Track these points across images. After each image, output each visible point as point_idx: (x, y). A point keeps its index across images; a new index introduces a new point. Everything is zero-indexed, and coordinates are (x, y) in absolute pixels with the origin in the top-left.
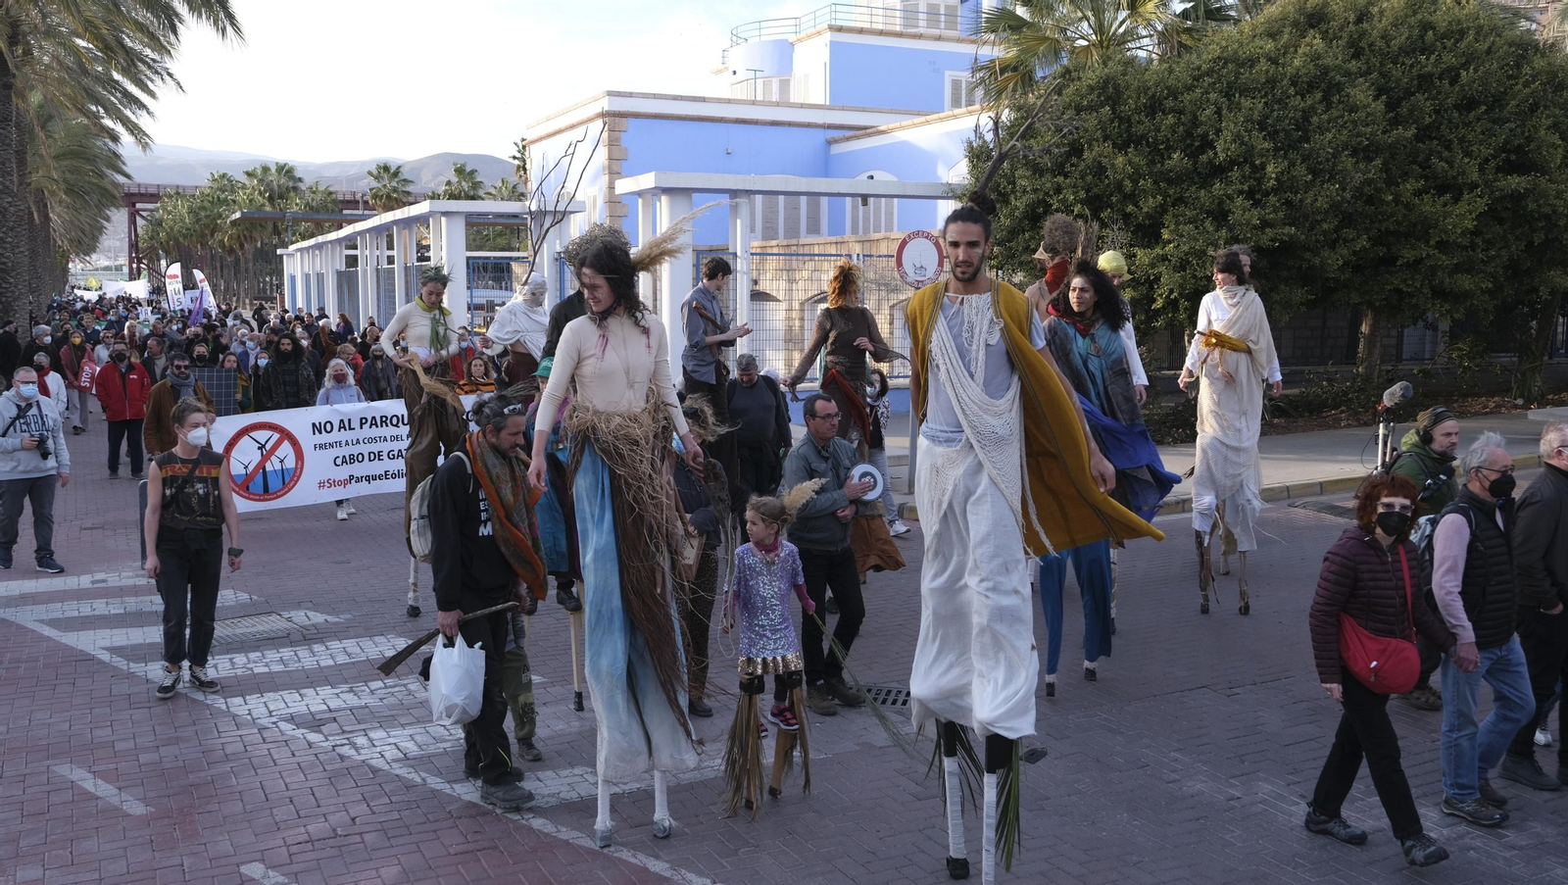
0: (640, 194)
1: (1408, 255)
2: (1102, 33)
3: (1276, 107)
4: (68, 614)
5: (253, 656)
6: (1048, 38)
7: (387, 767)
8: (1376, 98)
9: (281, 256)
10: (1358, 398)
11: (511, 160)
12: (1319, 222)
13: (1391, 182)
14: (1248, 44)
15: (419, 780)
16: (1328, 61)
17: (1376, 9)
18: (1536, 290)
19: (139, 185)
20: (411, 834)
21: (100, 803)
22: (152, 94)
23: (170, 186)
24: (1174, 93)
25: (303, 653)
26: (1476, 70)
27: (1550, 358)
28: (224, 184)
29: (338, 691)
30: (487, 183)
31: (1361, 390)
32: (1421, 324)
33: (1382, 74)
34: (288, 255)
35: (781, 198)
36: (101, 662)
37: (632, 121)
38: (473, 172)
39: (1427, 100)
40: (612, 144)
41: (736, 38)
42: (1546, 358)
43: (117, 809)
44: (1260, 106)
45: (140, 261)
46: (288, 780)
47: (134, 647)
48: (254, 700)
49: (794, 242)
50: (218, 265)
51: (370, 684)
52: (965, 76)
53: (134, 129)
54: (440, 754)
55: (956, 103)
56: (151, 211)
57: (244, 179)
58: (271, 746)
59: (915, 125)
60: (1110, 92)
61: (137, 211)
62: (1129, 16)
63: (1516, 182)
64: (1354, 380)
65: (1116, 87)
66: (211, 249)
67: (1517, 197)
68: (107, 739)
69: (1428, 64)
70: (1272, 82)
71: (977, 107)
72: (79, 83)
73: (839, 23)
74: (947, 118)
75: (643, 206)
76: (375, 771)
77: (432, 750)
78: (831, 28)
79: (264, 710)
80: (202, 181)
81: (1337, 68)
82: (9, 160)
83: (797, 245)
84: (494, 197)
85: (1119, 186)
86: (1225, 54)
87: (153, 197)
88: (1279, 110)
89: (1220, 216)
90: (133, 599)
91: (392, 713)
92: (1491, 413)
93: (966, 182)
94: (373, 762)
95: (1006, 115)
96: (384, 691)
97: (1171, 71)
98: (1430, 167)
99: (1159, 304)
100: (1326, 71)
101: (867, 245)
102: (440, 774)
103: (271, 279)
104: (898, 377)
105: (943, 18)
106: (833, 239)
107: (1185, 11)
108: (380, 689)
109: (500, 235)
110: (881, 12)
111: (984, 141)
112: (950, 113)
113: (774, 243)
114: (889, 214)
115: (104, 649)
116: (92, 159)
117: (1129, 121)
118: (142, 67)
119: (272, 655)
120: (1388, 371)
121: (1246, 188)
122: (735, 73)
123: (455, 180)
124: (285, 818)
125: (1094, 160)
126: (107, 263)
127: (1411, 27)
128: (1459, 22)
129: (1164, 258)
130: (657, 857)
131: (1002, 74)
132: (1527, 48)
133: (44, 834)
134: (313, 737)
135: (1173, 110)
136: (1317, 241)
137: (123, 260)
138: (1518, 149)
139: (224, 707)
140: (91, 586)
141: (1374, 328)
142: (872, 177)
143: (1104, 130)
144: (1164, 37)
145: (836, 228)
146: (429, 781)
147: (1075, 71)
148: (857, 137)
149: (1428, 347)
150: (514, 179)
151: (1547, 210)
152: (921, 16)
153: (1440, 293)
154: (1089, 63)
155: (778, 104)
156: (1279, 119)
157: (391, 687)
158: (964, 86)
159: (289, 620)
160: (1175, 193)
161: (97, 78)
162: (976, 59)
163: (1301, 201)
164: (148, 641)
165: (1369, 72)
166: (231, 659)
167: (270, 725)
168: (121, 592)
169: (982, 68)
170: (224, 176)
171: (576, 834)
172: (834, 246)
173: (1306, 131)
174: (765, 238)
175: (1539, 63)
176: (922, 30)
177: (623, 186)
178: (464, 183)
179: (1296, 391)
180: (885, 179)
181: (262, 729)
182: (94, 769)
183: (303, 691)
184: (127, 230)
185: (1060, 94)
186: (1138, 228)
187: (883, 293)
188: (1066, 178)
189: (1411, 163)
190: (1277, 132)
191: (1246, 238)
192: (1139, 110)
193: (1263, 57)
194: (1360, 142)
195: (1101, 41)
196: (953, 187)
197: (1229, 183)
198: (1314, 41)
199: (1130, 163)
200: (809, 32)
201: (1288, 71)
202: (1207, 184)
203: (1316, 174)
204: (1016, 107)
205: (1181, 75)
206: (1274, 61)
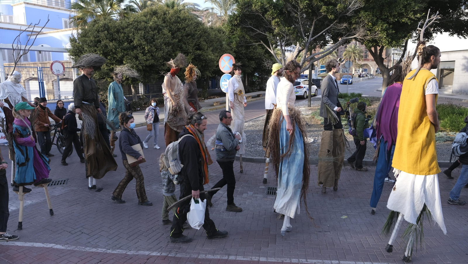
2: (104, 12)
3: (147, 33)
6: (89, 12)
8: (169, 32)
12: (159, 60)
14: (140, 18)
16: (158, 23)
17: (167, 12)
18: (204, 75)
24: (123, 29)
26: (189, 28)
33: (170, 27)
39: (179, 34)
42: (208, 89)
44: (143, 33)
52: (68, 20)
55: (66, 27)
59: (54, 32)
60: (106, 28)
62: (111, 8)
63: (199, 52)
65: (108, 26)
67: (199, 55)
69: (180, 26)
70: (145, 27)
71: (72, 28)
73: (27, 2)
81: (160, 25)
83: (21, 64)
85: (111, 50)
86: (135, 20)
89: (137, 58)
93: (70, 48)
95: (80, 31)
97: (122, 23)
100: (158, 25)
101: (43, 64)
105: (60, 4)
106: (32, 63)
107: (125, 8)
111: (74, 38)
112: (64, 30)
113: (13, 64)
114: (49, 56)
117: (112, 35)
121: (141, 52)
125: (104, 44)
127: (175, 17)
128: (185, 17)
131: (78, 20)
132: (199, 24)
135: (123, 32)
136: (159, 64)
138: (198, 45)
142: (43, 46)
143: (106, 37)
144: (120, 14)
145: (33, 59)
147: (97, 21)
148: (37, 35)
151: (205, 59)
152: (53, 2)
154: (101, 19)
155: (9, 23)
156: (148, 36)
158: (68, 22)
160: (126, 52)
162: (70, 16)
163: (155, 55)
165: (167, 27)
169: (72, 18)
172: (32, 65)
173: (154, 39)
174: (10, 62)
175: (201, 27)
176: (54, 6)
180: (46, 46)
185: (94, 27)
186: (117, 61)
187: (49, 78)
188: (97, 48)
189: (177, 47)
190: (147, 39)
191: (143, 63)
192: (115, 32)
193: (143, 21)
194: (166, 42)
195: (104, 14)
196: (67, 49)
197: (138, 50)
198: (155, 18)
199: (114, 45)
200: (17, 3)
201: (149, 25)
202: (133, 51)
203: (157, 49)
204: (82, 29)
205: (124, 24)
206: (146, 23)
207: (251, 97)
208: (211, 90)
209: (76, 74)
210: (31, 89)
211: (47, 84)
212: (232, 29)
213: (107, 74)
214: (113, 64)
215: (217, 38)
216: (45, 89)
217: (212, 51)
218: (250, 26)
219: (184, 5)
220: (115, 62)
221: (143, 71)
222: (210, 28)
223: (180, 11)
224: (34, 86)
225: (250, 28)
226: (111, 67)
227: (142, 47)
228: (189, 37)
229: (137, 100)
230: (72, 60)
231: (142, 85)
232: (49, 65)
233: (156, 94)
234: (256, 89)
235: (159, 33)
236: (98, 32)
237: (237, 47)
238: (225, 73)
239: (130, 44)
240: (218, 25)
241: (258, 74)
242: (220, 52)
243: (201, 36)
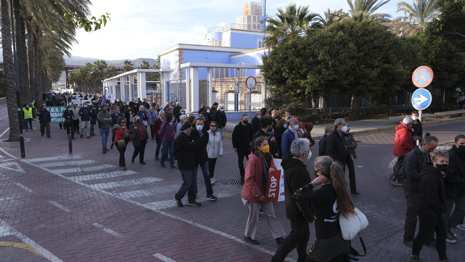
0: (186, 67)
1: (362, 82)
2: (293, 31)
3: (332, 48)
4: (51, 166)
5: (96, 175)
6: (281, 32)
7: (127, 200)
8: (355, 46)
9: (102, 82)
10: (351, 114)
11: (157, 60)
12: (342, 74)
13: (358, 65)
14: (326, 33)
15: (134, 203)
16: (344, 37)
17: (355, 26)
18: (391, 90)
19: (68, 66)
20: (132, 215)
21: (59, 209)
22: (71, 44)
23: (76, 66)
24: (309, 45)
25: (107, 174)
26: (378, 40)
27: (394, 105)
28: (89, 65)
29: (115, 183)
30: (151, 65)
31: (351, 113)
32: (365, 98)
33: (357, 41)
34: (104, 82)
35: (219, 68)
36: (60, 177)
37: (184, 51)
38: (147, 63)
39: (366, 47)
40: (180, 56)
41: (209, 32)
42: (393, 105)
43: (63, 211)
44: (328, 48)
45: (69, 84)
46: (104, 204)
47: (67, 173)
48: (96, 185)
49: (222, 79)
50: (87, 84)
51: (123, 181)
52: (262, 40)
53: (67, 52)
54: (140, 197)
55: (260, 47)
56: (71, 71)
57: (94, 64)
58: (100, 196)
59: (250, 52)
60: (294, 45)
61: (68, 72)
62: (300, 27)
63: (386, 65)
64: (350, 111)
65: (296, 43)
66: (86, 80)
67: (386, 69)
68: (61, 195)
69: (367, 38)
70: (331, 42)
71: (265, 48)
72: (54, 41)
73: (233, 28)
74: (258, 50)
75: (187, 70)
76: (124, 201)
77: (137, 196)
78: (231, 29)
79: (98, 188)
80: (84, 65)
81: (346, 39)
82: (37, 59)
83: (223, 80)
84: (153, 68)
85: (297, 66)
86: (321, 36)
87: (72, 68)
88: (333, 49)
89: (320, 73)
90: (67, 162)
91: (128, 188)
92: (381, 118)
93: (262, 65)
94: (124, 199)
95: (271, 50)
96: (126, 183)
97: (308, 40)
98: (367, 62)
99: (306, 93)
100: (344, 40)
101: (239, 79)
102: (139, 202)
103: (100, 88)
104: (247, 110)
105: (257, 27)
106: (231, 78)
107: (312, 26)
108: (126, 182)
109: (154, 77)
110: (242, 25)
111: (266, 55)
113: (218, 79)
114: (244, 72)
115: (60, 174)
116: (57, 59)
117: (299, 51)
118: (69, 38)
119: (100, 175)
120: (358, 108)
121: (325, 67)
122: (209, 39)
123: (143, 64)
124: (103, 212)
125: (291, 60)
126: (61, 84)
127: (363, 30)
128: (373, 29)
129: (307, 82)
130: (190, 220)
131: (270, 40)
132: (389, 34)
133: (46, 217)
134: (110, 194)
135: (309, 49)
136: (342, 78)
137: (65, 83)
138: (386, 58)
139: (89, 187)
140: (57, 159)
141: (354, 98)
142: (240, 64)
143: (293, 53)
144: (307, 32)
145: (232, 76)
146: (137, 203)
147: (287, 39)
148: (237, 55)
149: (367, 103)
150: (157, 64)
151: (392, 72)
152: (252, 27)
153: (370, 91)
154: (290, 38)
155: (218, 47)
156: (332, 51)
157: (128, 182)
158: (262, 43)
159: (104, 167)
160: (310, 67)
161: (57, 40)
162: (264, 37)
163: (338, 69)
164: (71, 172)
165: (353, 40)
166: (90, 176)
167: (100, 191)
168: (64, 161)
169: (266, 39)
170: (89, 63)
171: (171, 215)
172: (232, 80)
173: (338, 54)
174: (216, 78)
175: (392, 39)
176: (252, 30)
177: (182, 66)
178: (145, 65)
179: (337, 113)
180: (243, 64)
181: (98, 192)
182: (58, 202)
183: (107, 183)
184: (66, 76)
185: (283, 45)
186: (301, 75)
187: (243, 91)
188: (285, 64)
189: (363, 61)
190: (332, 54)
191: (326, 78)
192: (301, 49)
193: (329, 37)
194: (351, 56)
195: (293, 33)
196: (259, 66)
197: (321, 65)
198: (341, 33)
199: (299, 60)
200: (226, 30)
201: (335, 40)
202: (317, 66)
203: (341, 63)
204: (273, 48)
205: (311, 40)
206: (332, 38)
207: (449, 116)
208: (397, 106)
209: (264, 87)
210: (229, 100)
211: (240, 96)
212: (431, 38)
213: (291, 88)
214: (297, 79)
215: (409, 49)
216: (239, 100)
217: (403, 63)
218: (457, 33)
219: (373, 17)
220: (299, 77)
221: (325, 85)
222: (401, 39)
223: (369, 23)
224: (231, 97)
225: (456, 35)
226: (295, 82)
227: (326, 62)
228: (376, 50)
229: (316, 114)
230: (262, 75)
231: (322, 99)
232: (245, 80)
233: (335, 108)
234: (457, 107)
235: (344, 48)
236: (287, 49)
237: (436, 58)
238: (419, 88)
239: (314, 59)
240: (412, 34)
241: (461, 89)
242: (412, 64)
243: (390, 48)
